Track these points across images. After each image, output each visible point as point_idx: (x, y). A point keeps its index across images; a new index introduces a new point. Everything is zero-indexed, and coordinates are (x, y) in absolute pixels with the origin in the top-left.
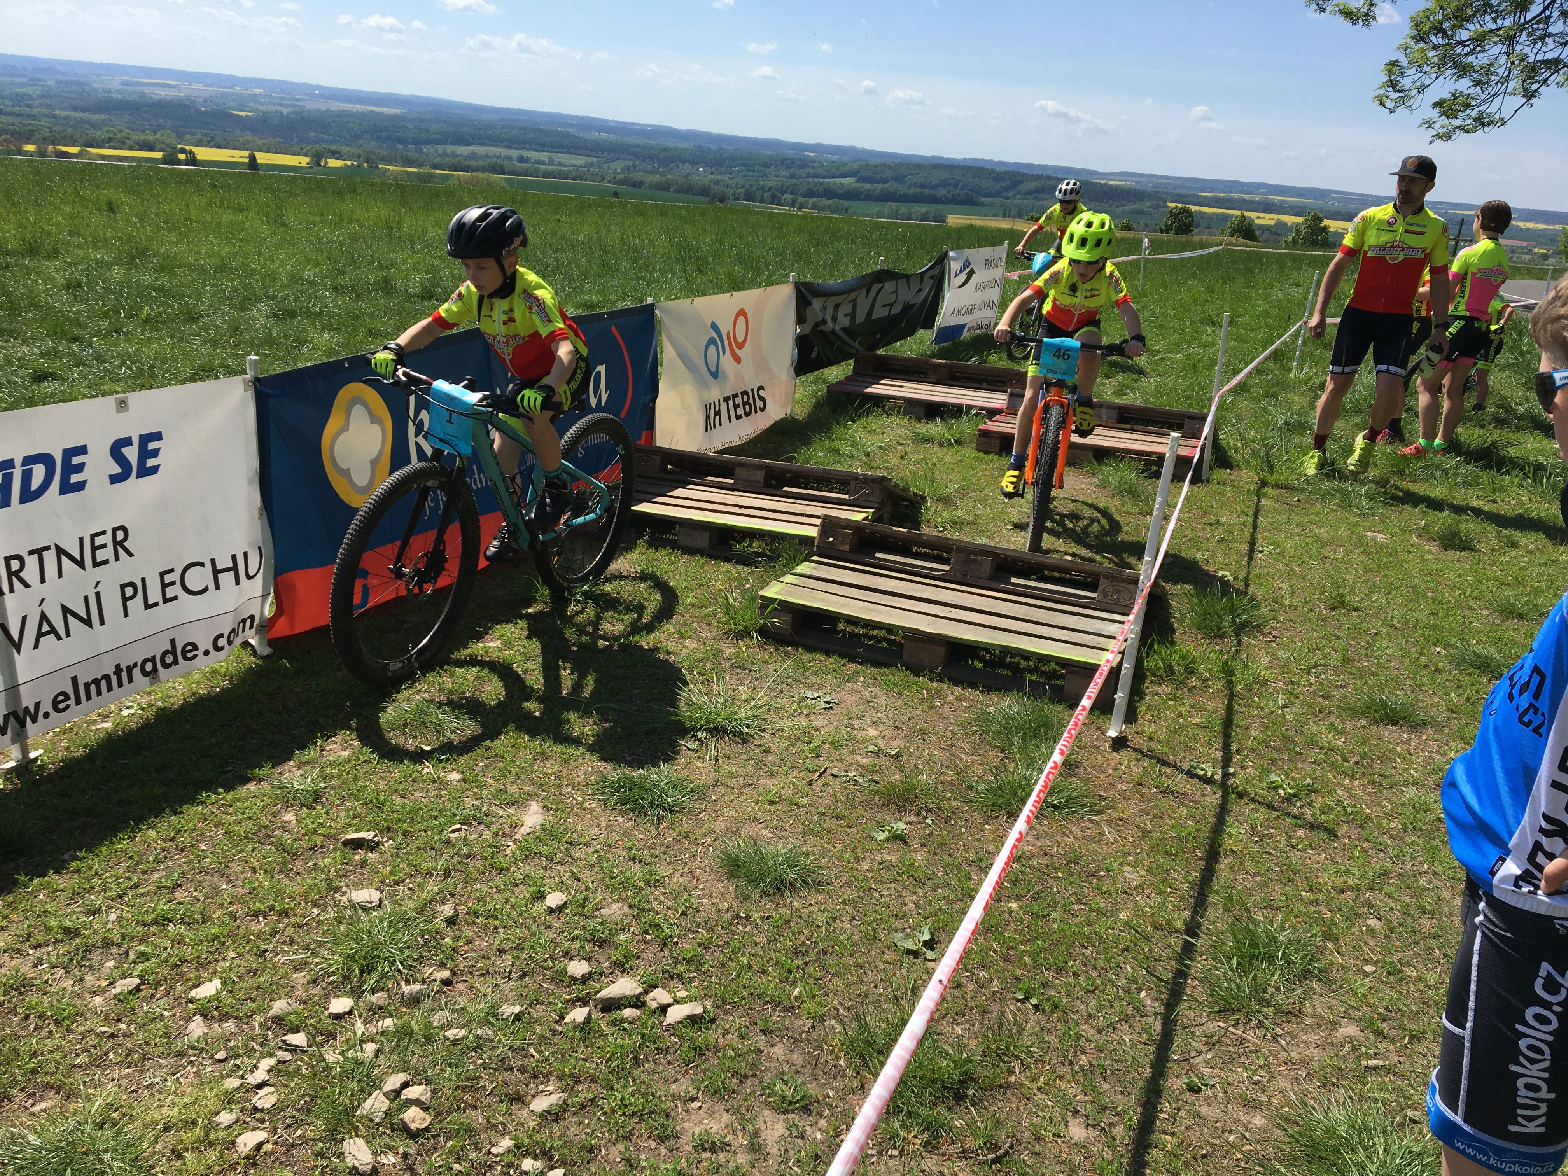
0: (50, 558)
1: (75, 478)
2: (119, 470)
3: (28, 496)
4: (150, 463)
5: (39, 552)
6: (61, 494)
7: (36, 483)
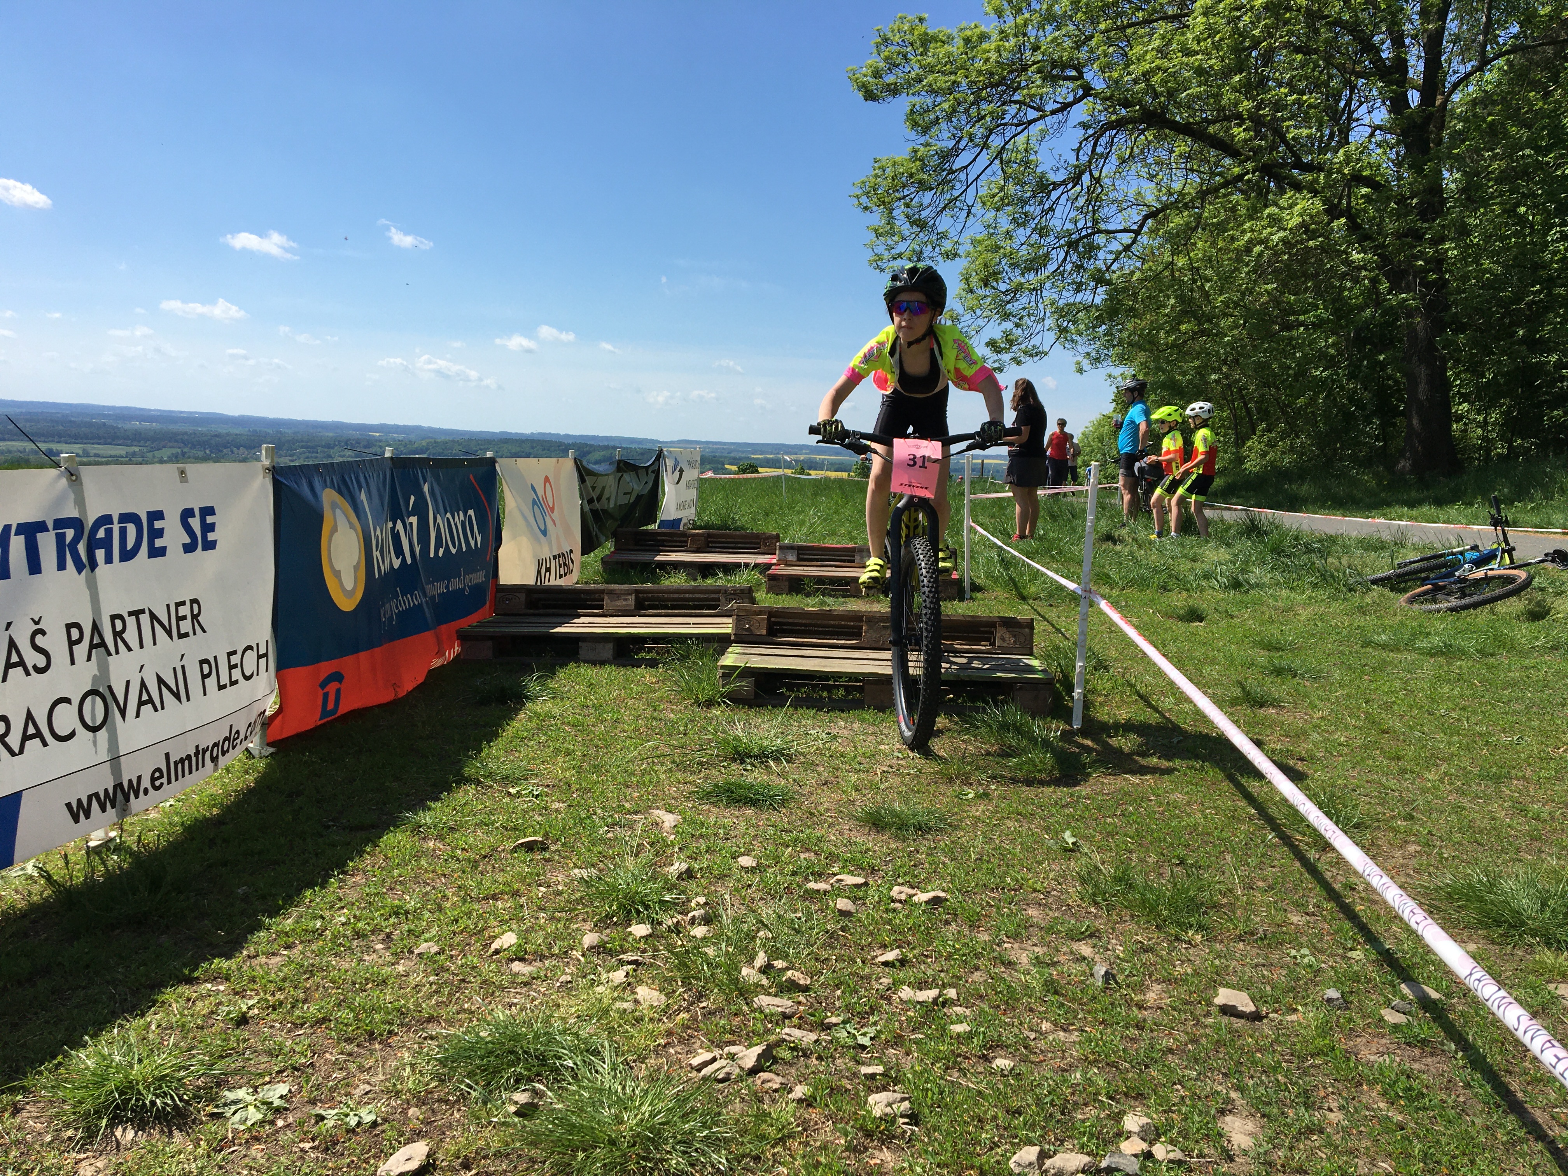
0: (145, 619)
1: (158, 543)
2: (188, 540)
3: (127, 555)
4: (211, 536)
5: (136, 614)
6: (151, 556)
7: (130, 543)
